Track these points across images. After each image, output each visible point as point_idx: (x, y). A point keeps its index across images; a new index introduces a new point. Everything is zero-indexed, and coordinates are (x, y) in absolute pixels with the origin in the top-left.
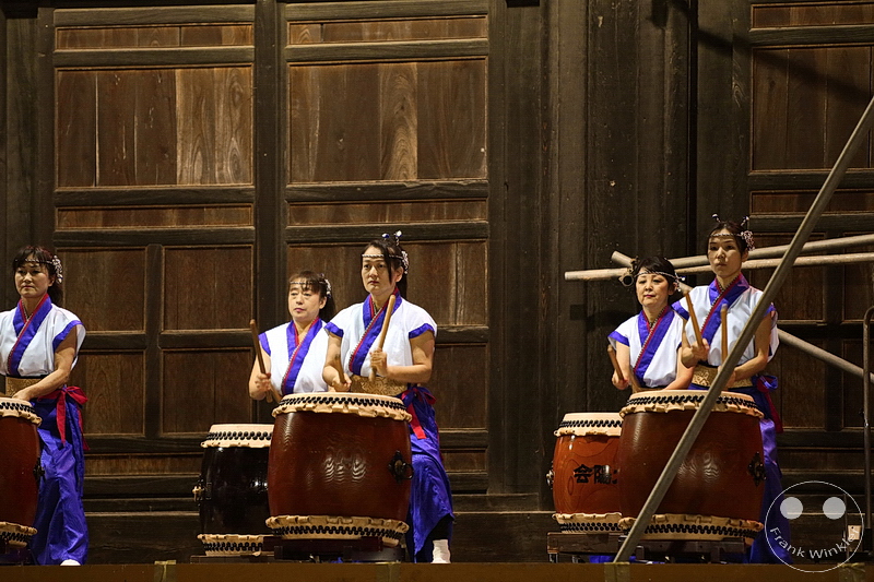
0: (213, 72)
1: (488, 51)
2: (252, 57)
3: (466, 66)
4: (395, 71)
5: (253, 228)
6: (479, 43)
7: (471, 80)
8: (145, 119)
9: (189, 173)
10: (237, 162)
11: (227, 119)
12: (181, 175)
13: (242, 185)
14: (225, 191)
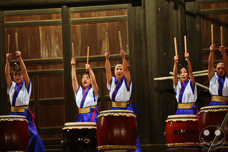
0: (50, 27)
1: (127, 19)
2: (61, 23)
3: (121, 23)
4: (102, 25)
5: (63, 70)
6: (125, 17)
7: (123, 27)
8: (31, 41)
9: (44, 55)
10: (58, 52)
11: (55, 40)
12: (42, 56)
13: (60, 58)
14: (55, 60)
